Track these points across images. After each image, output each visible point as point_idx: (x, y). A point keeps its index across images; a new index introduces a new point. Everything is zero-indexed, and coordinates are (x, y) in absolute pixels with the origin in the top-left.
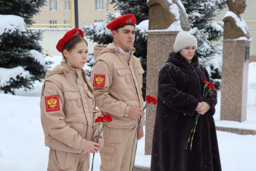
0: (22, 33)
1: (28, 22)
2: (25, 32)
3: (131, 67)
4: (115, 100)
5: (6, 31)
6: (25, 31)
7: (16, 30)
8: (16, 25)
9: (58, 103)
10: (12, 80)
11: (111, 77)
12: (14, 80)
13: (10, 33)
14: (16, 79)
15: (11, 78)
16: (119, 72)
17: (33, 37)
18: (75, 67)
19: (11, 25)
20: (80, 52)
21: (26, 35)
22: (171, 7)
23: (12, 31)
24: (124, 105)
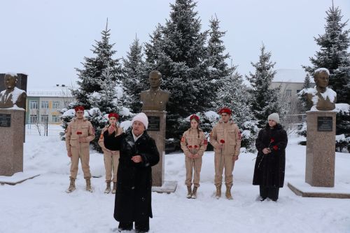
9: (184, 139)
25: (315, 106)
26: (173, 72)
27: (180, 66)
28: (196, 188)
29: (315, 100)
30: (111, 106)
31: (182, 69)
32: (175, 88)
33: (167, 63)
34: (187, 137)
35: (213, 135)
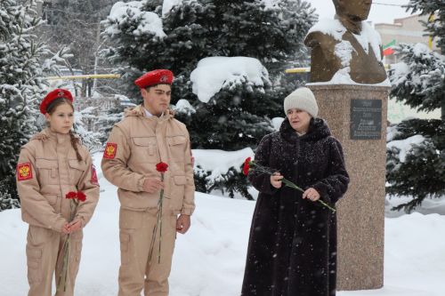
0: (255, 87)
1: (273, 68)
2: (260, 86)
3: (159, 136)
4: (128, 172)
5: (224, 86)
6: (262, 83)
7: (241, 83)
8: (244, 73)
9: (30, 172)
10: (231, 172)
11: (128, 148)
12: (235, 172)
13: (231, 88)
14: (239, 170)
15: (232, 169)
16: (137, 141)
18: (57, 132)
19: (235, 75)
20: (62, 115)
21: (263, 91)
22: (337, 46)
23: (234, 85)
24: (138, 176)
25: (347, 69)
34: (40, 164)
35: (120, 154)
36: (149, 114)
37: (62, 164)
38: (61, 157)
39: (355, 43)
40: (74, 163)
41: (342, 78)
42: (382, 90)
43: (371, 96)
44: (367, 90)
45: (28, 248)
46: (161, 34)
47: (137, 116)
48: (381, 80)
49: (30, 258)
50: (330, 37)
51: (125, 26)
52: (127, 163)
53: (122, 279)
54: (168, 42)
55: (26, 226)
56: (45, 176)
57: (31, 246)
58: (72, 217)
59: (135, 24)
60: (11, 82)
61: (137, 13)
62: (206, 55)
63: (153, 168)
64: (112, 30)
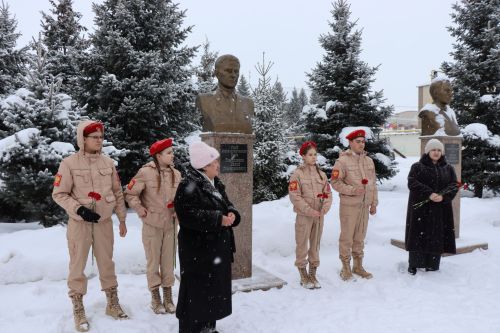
1: (375, 131)
3: (361, 164)
6: (371, 138)
11: (345, 172)
17: (381, 143)
18: (309, 164)
25: (443, 129)
26: (133, 68)
27: (149, 58)
28: (313, 268)
29: (440, 119)
30: (59, 125)
31: (152, 63)
32: (143, 95)
33: (123, 50)
34: (303, 181)
35: (341, 175)
36: (354, 154)
37: (314, 182)
38: (313, 178)
39: (445, 115)
40: (320, 181)
41: (441, 133)
42: (458, 139)
43: (454, 142)
44: (452, 139)
45: (296, 226)
46: (326, 118)
47: (347, 154)
48: (458, 134)
49: (297, 231)
50: (433, 113)
51: (310, 115)
52: (344, 180)
53: (341, 240)
54: (328, 121)
55: (295, 214)
56: (305, 188)
57: (298, 226)
58: (320, 210)
59: (314, 114)
60: (272, 140)
61: (315, 109)
62: (345, 126)
63: (359, 182)
64: (304, 117)
